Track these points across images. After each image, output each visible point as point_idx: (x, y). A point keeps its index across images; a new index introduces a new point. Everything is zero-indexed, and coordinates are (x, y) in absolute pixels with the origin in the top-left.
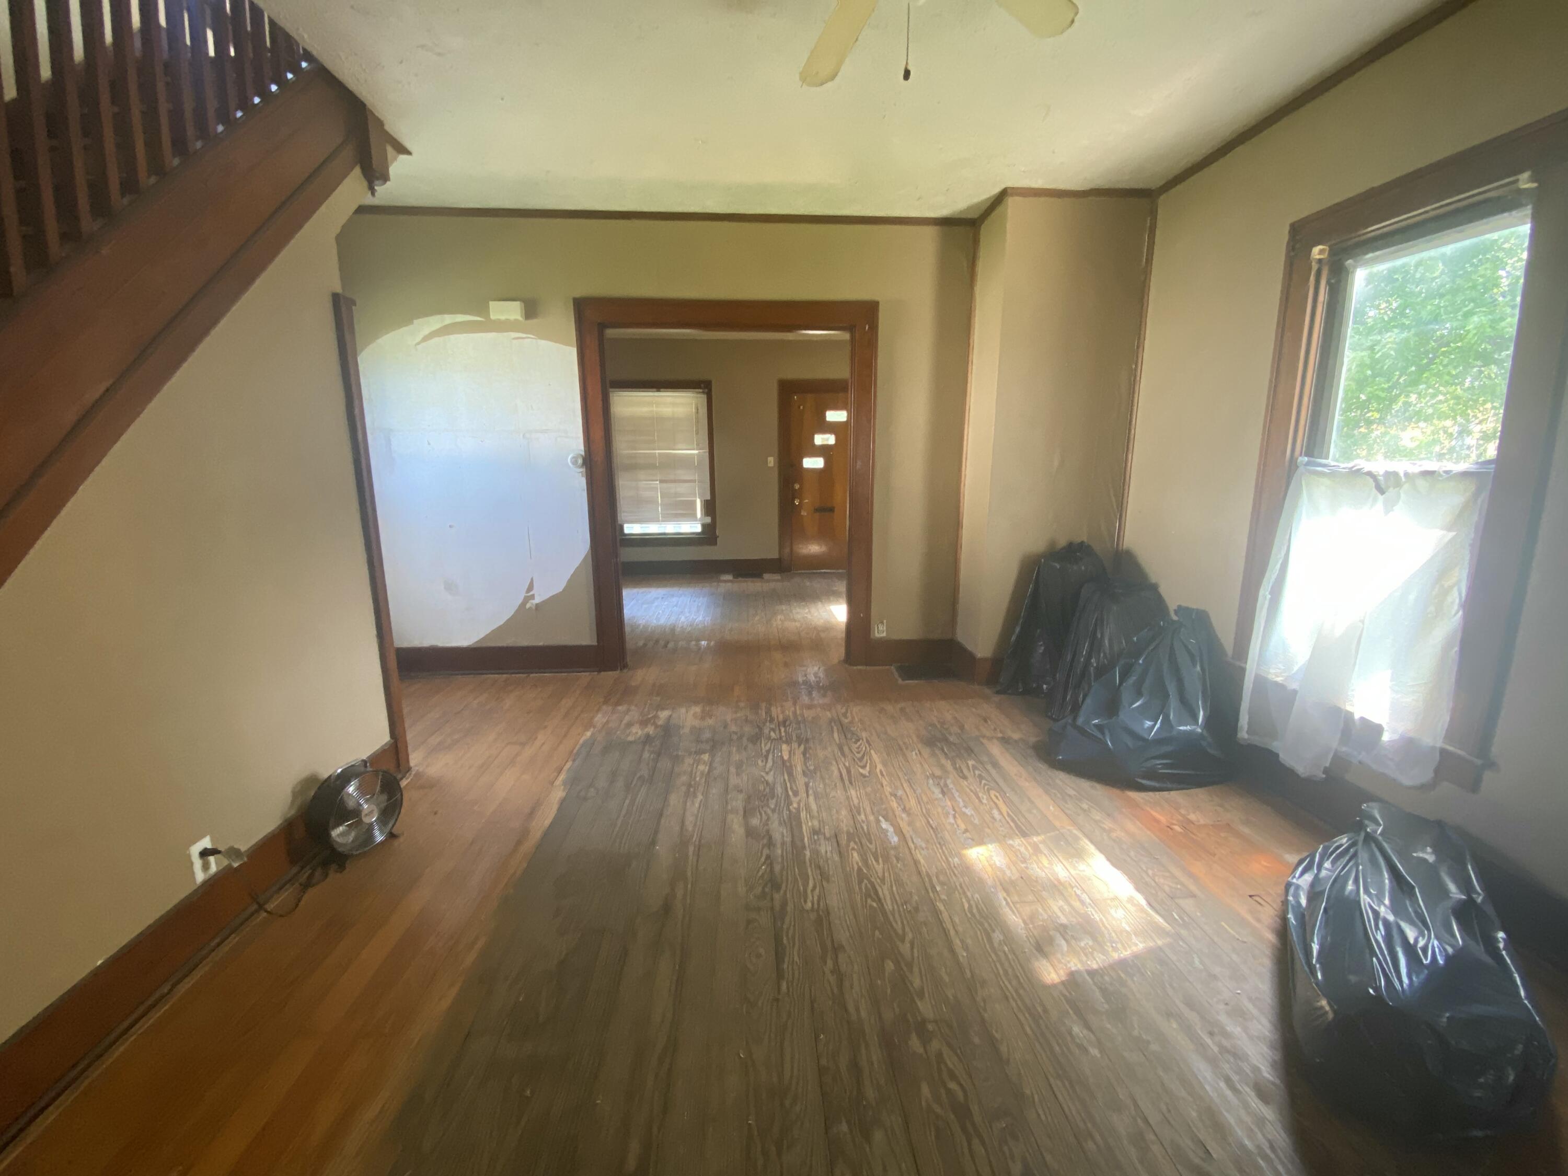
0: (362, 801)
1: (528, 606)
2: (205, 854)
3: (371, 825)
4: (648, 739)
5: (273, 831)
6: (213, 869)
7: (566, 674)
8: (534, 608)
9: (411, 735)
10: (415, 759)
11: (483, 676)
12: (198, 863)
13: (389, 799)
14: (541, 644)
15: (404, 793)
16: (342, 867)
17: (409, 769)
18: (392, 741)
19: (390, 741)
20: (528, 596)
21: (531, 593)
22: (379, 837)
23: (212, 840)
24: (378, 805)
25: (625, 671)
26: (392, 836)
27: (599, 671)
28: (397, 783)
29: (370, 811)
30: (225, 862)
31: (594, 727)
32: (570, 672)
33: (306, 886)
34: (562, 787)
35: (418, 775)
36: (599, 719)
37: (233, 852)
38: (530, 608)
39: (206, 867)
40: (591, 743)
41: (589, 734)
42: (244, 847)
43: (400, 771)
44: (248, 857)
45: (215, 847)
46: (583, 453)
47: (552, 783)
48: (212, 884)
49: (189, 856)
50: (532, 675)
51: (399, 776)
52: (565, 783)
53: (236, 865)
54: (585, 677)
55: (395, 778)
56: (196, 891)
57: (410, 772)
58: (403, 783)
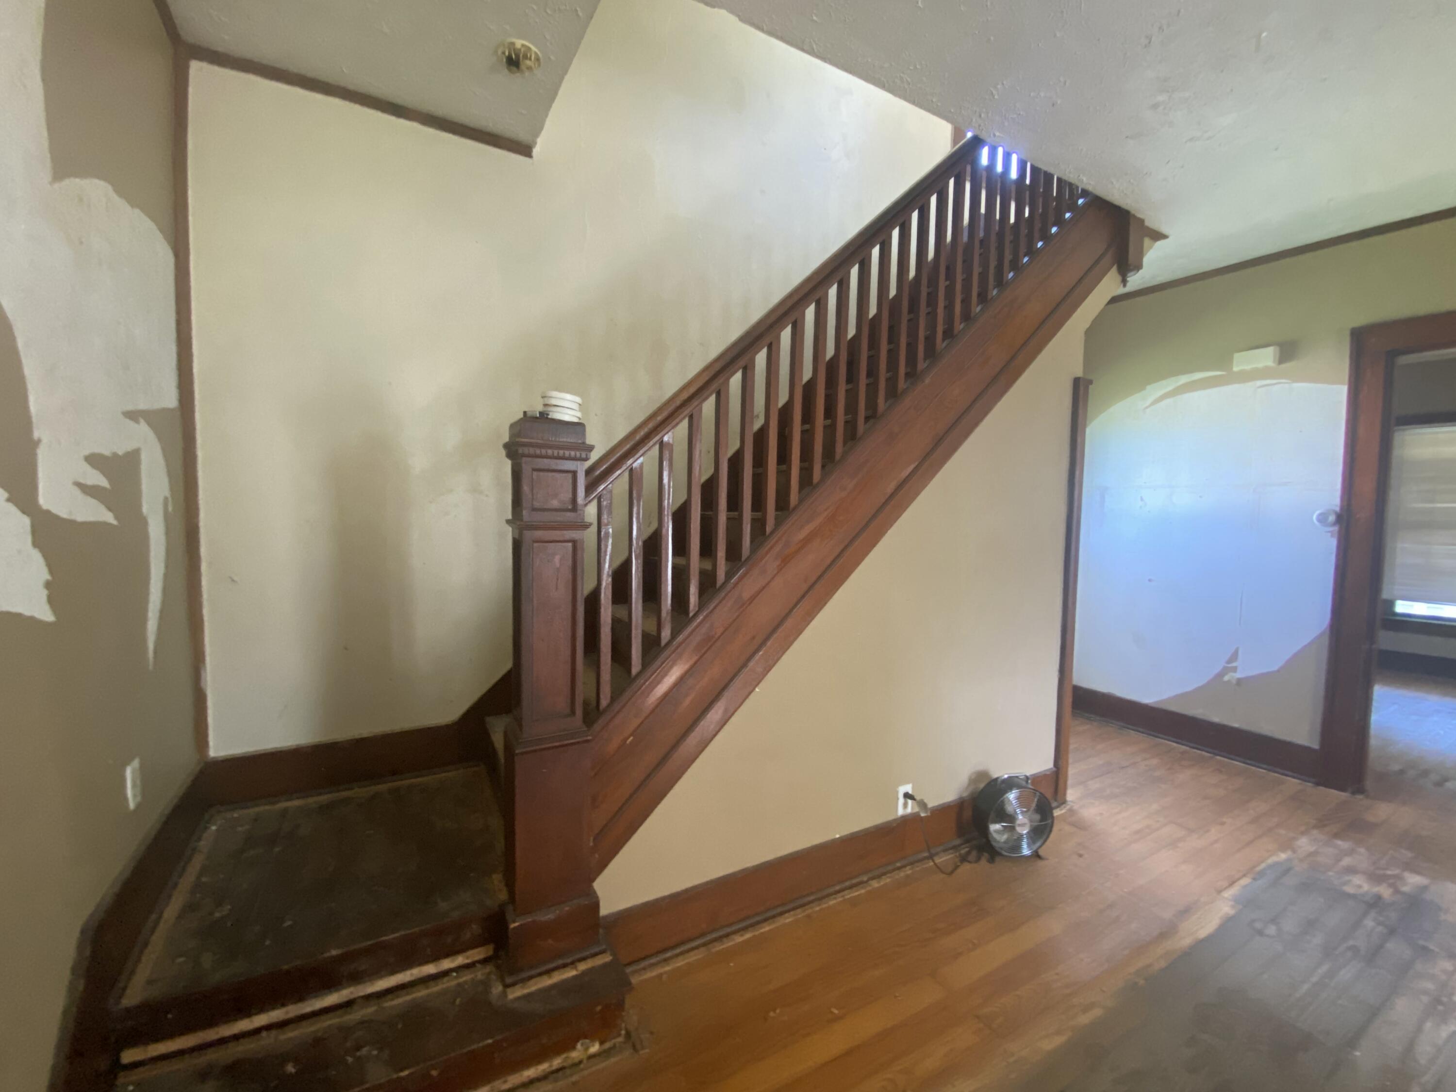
0: (1018, 811)
1: (1226, 678)
2: (907, 796)
3: (1022, 835)
4: (1375, 903)
5: (950, 802)
6: (909, 810)
7: (1264, 771)
8: (1234, 682)
9: (1073, 771)
10: (1072, 795)
11: (1157, 739)
12: (901, 800)
13: (1041, 821)
14: (1236, 725)
15: (1055, 821)
16: (992, 860)
17: (1064, 802)
18: (1054, 769)
19: (1052, 768)
20: (1228, 667)
21: (1234, 664)
22: (1026, 851)
23: (913, 788)
24: (1031, 821)
25: (1360, 797)
26: (1036, 855)
27: (1318, 784)
28: (1052, 809)
29: (1024, 824)
30: (917, 810)
31: (1294, 851)
32: (1269, 770)
33: (964, 859)
34: (1231, 903)
35: (1071, 811)
36: (1305, 844)
37: (922, 804)
38: (1229, 682)
39: (905, 805)
40: (1286, 870)
41: (1283, 856)
42: (930, 805)
43: (1056, 800)
44: (931, 812)
45: (913, 794)
46: (1338, 509)
47: (1219, 892)
48: (906, 821)
49: (897, 792)
50: (1218, 758)
51: (1054, 804)
52: (1236, 900)
53: (923, 815)
54: (1293, 783)
55: (1050, 804)
56: (895, 820)
57: (1064, 805)
58: (1057, 813)
